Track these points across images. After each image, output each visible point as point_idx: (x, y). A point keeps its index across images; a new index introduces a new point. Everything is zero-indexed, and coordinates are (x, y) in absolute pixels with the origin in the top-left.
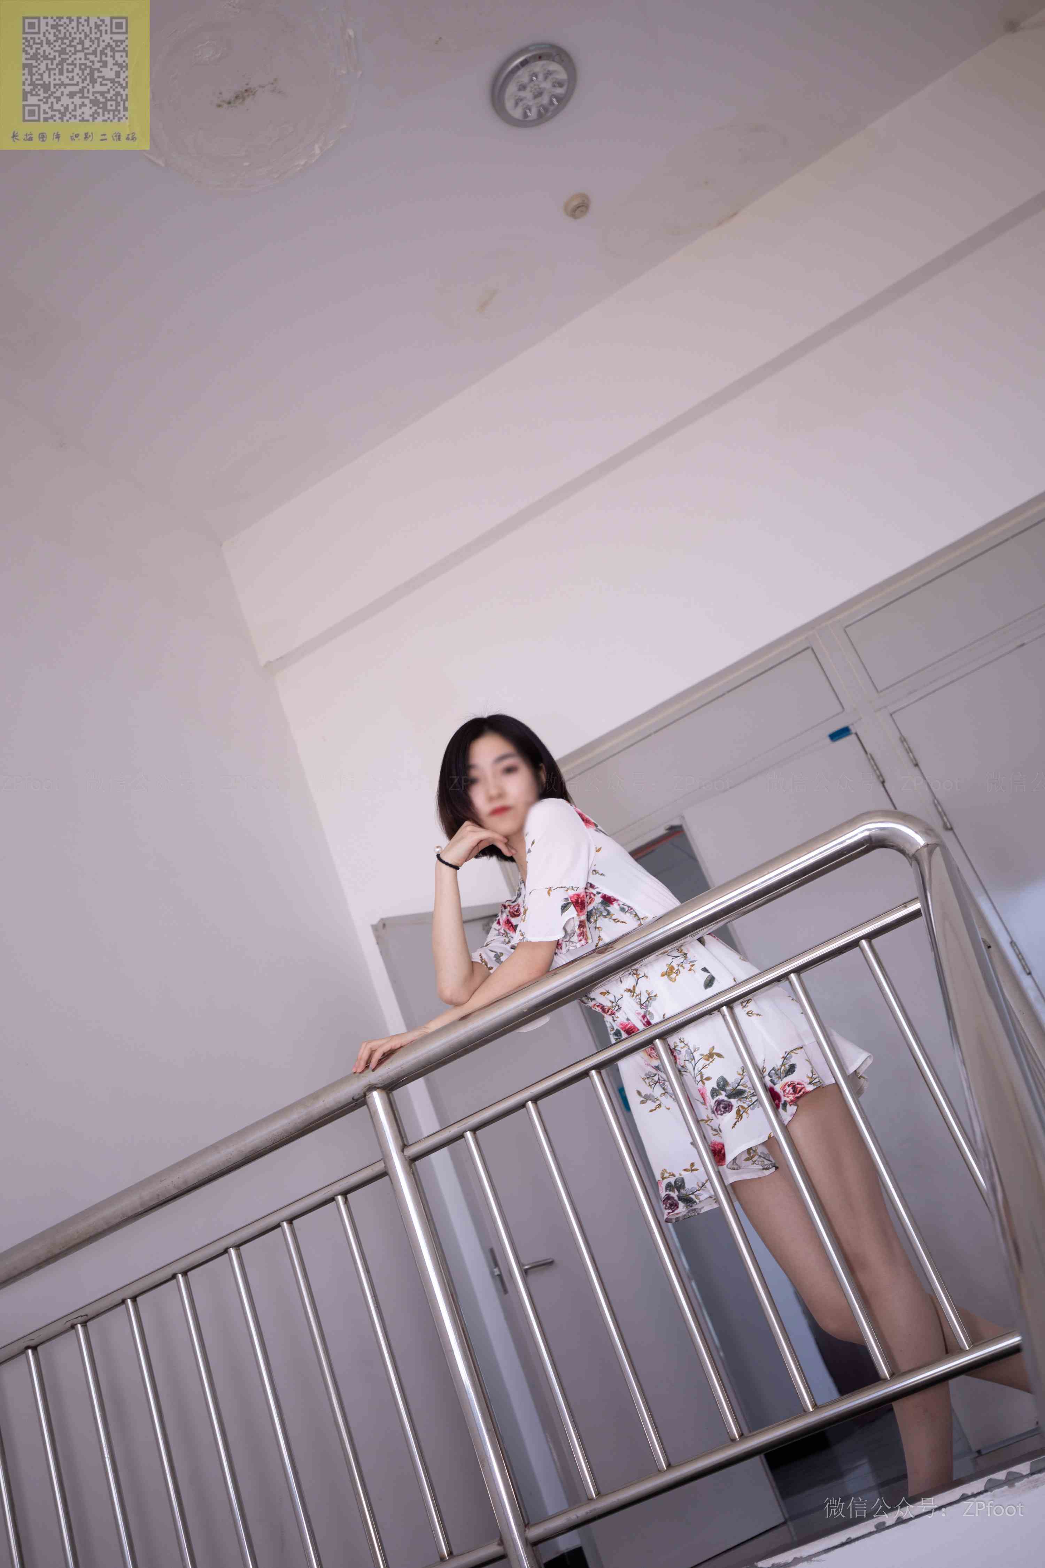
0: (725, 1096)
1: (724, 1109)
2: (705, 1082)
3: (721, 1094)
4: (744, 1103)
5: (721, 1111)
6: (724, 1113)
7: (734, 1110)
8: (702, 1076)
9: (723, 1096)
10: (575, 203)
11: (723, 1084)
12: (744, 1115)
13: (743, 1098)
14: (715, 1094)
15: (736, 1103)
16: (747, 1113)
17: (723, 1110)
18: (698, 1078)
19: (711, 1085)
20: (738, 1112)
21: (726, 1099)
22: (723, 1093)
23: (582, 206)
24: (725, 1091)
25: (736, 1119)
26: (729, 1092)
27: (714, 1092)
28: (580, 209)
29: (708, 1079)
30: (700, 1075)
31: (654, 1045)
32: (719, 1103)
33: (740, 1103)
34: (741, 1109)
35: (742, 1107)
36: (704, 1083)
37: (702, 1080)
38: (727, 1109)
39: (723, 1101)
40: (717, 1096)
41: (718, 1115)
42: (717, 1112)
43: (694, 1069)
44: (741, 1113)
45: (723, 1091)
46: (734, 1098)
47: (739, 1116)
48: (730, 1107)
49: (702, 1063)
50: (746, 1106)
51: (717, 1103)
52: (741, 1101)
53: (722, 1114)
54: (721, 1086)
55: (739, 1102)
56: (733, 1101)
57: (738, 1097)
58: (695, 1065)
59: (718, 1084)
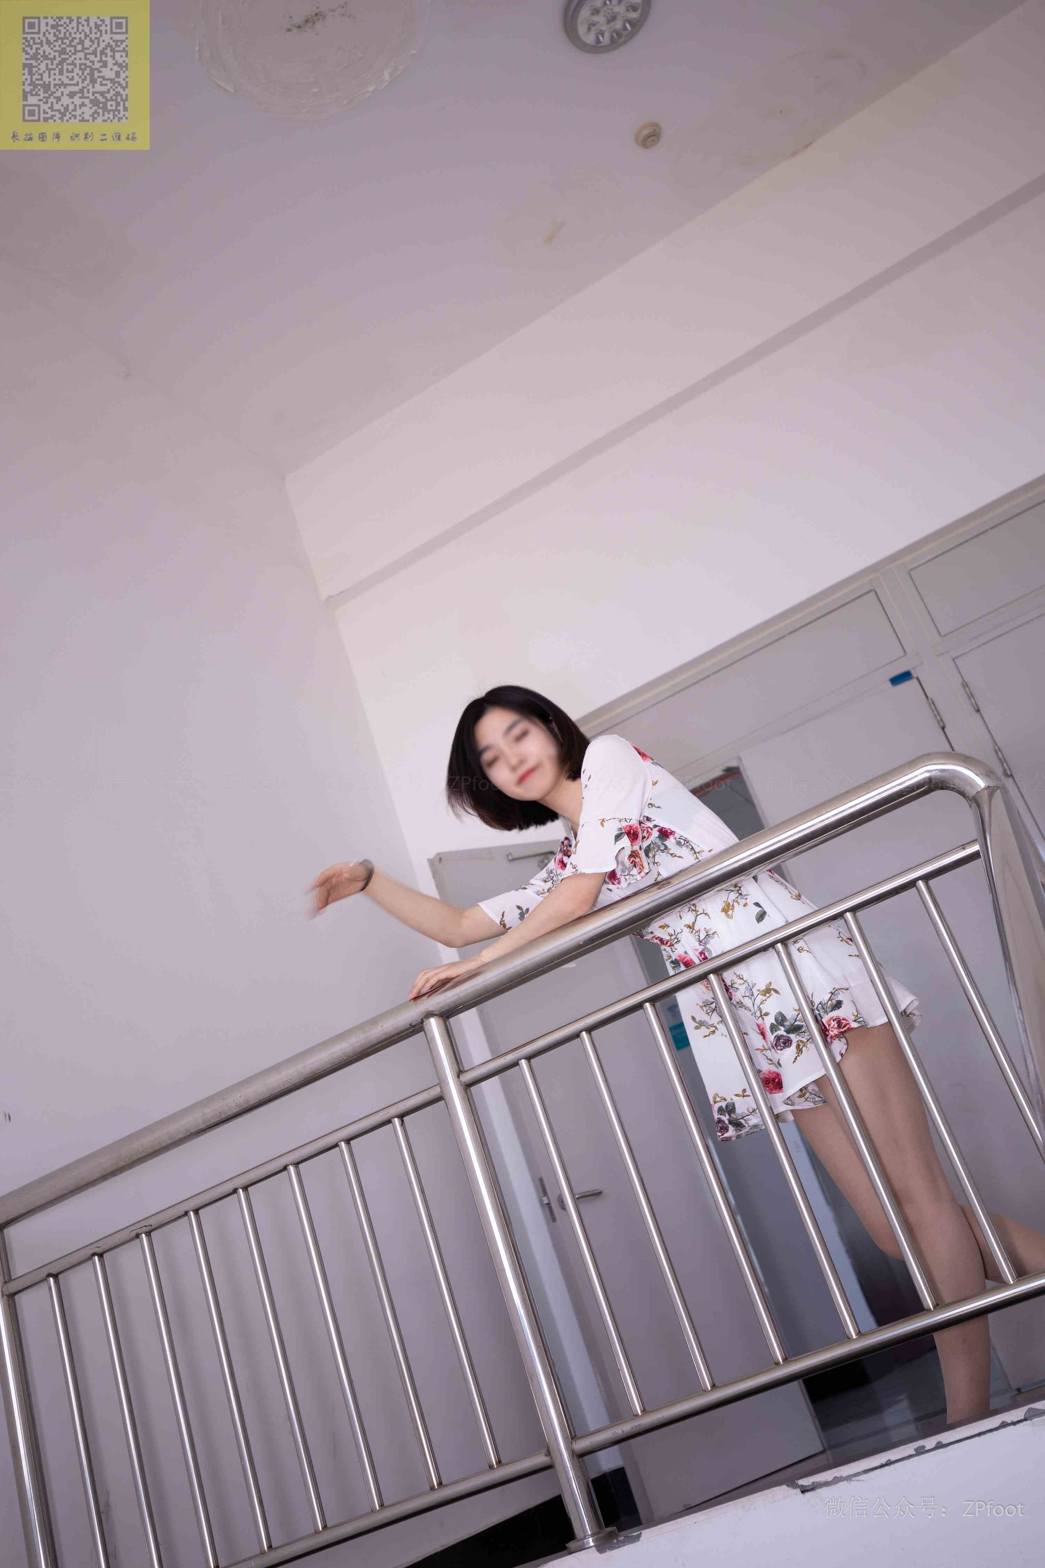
0: (784, 1031)
1: (784, 1044)
2: (764, 1017)
3: (780, 1029)
4: (803, 1037)
5: (781, 1046)
6: (784, 1048)
7: (794, 1045)
8: (761, 1012)
9: (782, 1031)
10: (646, 132)
11: (781, 1019)
12: (804, 1049)
13: (801, 1033)
14: (774, 1029)
15: (795, 1038)
16: (807, 1047)
17: (782, 1045)
18: (758, 1014)
19: (770, 1020)
20: (798, 1046)
21: (785, 1034)
22: (782, 1028)
23: (654, 135)
24: (784, 1027)
25: (796, 1053)
26: (788, 1028)
27: (773, 1028)
28: (652, 138)
29: (767, 1014)
30: (759, 1011)
31: (708, 979)
32: (778, 1038)
33: (799, 1038)
34: (800, 1043)
35: (801, 1041)
36: (763, 1019)
37: (761, 1016)
38: (787, 1044)
39: (782, 1036)
40: (776, 1031)
41: (778, 1050)
42: (777, 1047)
43: (754, 1005)
44: (801, 1047)
45: (781, 1026)
46: (793, 1033)
47: (799, 1050)
48: (790, 1043)
49: (760, 998)
50: (805, 1041)
51: (776, 1038)
52: (799, 1035)
53: (781, 1050)
54: (779, 1021)
55: (798, 1036)
56: (792, 1036)
57: (796, 1032)
58: (754, 1000)
59: (776, 1020)
